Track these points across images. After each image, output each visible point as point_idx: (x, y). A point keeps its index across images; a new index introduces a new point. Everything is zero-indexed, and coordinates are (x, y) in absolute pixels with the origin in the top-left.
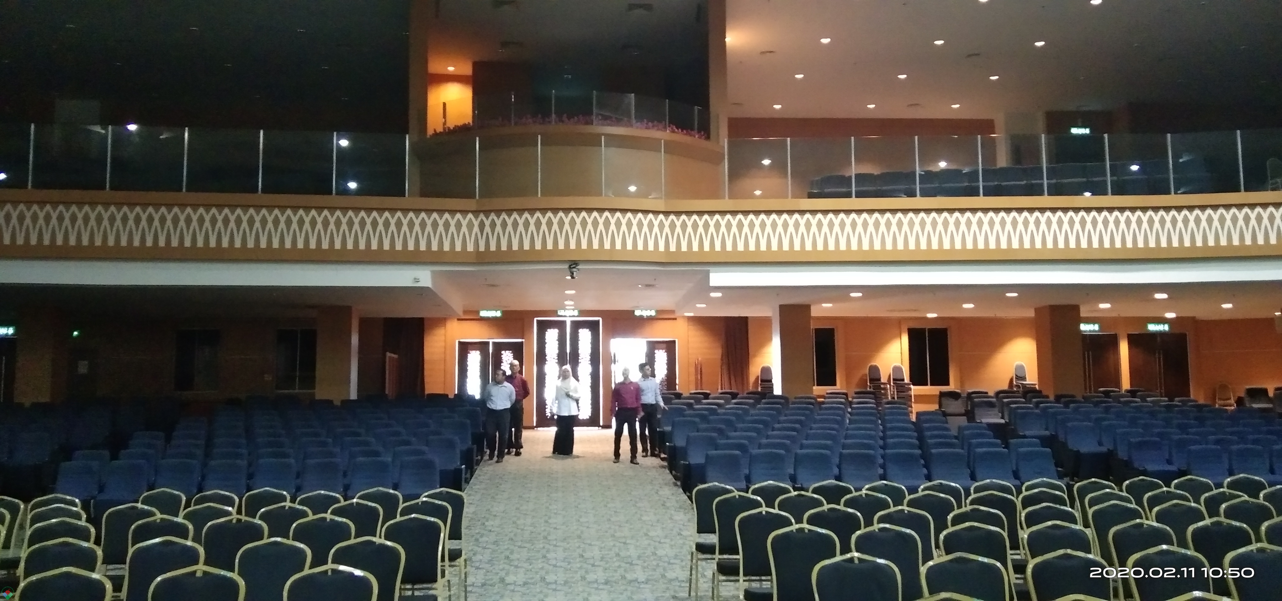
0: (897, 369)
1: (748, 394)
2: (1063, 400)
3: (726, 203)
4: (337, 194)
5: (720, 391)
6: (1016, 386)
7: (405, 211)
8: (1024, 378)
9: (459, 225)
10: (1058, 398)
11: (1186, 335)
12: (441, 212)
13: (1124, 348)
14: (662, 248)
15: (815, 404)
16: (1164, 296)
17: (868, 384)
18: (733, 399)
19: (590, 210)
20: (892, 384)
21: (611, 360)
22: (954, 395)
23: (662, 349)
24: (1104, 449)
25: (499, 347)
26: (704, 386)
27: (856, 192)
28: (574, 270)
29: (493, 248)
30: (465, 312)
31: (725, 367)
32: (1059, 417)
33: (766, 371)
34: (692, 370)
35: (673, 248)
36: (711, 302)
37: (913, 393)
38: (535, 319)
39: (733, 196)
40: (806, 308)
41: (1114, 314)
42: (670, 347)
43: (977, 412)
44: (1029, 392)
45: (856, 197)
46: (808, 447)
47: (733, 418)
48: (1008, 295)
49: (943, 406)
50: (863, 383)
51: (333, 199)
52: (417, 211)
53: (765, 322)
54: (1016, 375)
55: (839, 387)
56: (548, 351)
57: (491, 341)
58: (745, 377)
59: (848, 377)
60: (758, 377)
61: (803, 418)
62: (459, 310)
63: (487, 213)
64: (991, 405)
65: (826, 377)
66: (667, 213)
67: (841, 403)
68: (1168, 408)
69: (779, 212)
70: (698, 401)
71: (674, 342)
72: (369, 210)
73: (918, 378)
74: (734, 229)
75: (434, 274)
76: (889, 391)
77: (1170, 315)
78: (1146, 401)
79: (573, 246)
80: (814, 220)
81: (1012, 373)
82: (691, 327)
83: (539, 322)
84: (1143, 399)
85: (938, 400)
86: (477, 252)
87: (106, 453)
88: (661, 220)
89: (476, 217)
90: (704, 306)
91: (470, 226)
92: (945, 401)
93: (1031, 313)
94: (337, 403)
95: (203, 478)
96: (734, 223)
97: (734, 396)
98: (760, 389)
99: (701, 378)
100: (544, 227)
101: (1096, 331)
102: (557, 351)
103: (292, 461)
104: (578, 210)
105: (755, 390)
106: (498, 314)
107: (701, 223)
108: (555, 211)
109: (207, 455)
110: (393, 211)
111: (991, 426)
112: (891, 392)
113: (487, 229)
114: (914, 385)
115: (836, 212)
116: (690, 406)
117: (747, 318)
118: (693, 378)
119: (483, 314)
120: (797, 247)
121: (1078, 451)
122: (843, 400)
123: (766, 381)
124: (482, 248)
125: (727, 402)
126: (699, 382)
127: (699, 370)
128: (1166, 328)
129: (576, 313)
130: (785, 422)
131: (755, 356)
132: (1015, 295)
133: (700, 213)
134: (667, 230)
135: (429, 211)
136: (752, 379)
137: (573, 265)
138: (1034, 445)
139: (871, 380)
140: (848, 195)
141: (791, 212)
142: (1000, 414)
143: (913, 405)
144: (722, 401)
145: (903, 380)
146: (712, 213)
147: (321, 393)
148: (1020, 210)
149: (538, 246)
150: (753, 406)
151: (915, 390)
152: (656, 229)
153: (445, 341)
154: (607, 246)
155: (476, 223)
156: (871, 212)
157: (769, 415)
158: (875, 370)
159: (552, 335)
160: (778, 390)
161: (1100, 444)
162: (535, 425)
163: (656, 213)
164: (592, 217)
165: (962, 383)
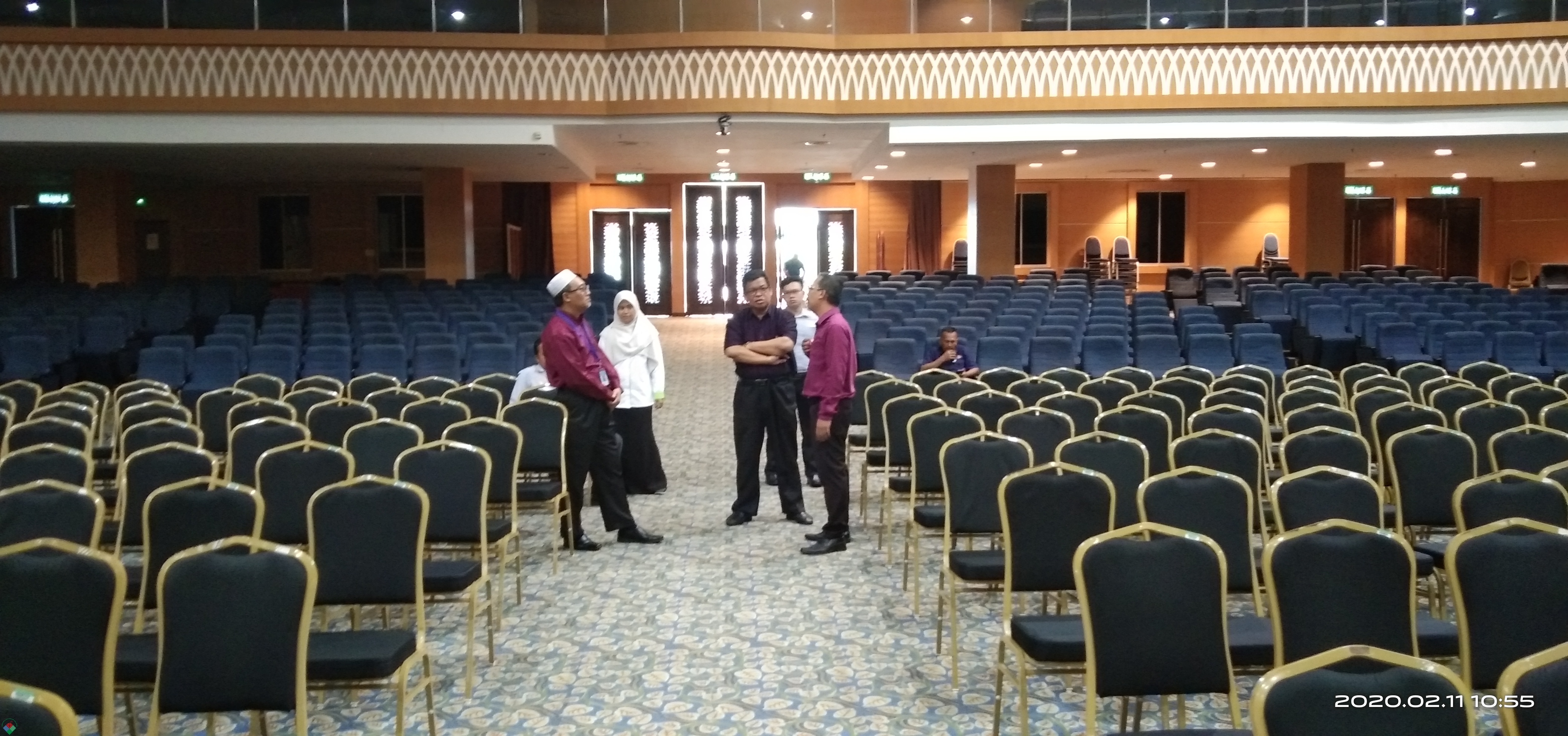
0: (1121, 244)
1: (936, 274)
2: (1315, 278)
3: (912, 39)
4: (439, 30)
5: (905, 270)
6: (1265, 262)
7: (521, 51)
8: (1275, 253)
9: (585, 69)
10: (1309, 277)
11: (1478, 200)
12: (563, 52)
13: (1401, 217)
14: (831, 96)
15: (1014, 284)
16: (1448, 152)
17: (1085, 261)
18: (917, 280)
19: (743, 49)
20: (1114, 261)
21: (774, 235)
22: (1185, 274)
23: (838, 221)
24: (1351, 336)
25: (641, 219)
26: (886, 266)
27: (1072, 23)
28: (725, 124)
29: (627, 97)
30: (598, 176)
31: (911, 242)
32: (1304, 299)
33: (961, 247)
34: (873, 246)
35: (845, 96)
36: (891, 162)
37: (1138, 272)
38: (684, 185)
39: (921, 29)
40: (1009, 169)
41: (1389, 175)
42: (847, 218)
43: (1210, 293)
44: (1278, 270)
45: (1073, 29)
46: (996, 333)
47: (913, 302)
48: (1255, 151)
49: (1171, 286)
50: (1079, 260)
51: (434, 37)
52: (535, 51)
53: (960, 187)
54: (1266, 250)
55: (1048, 266)
56: (699, 224)
57: (631, 211)
58: (936, 255)
59: (1061, 254)
60: (951, 254)
61: (996, 301)
62: (590, 171)
63: (619, 52)
64: (1227, 285)
65: (1036, 254)
66: (838, 52)
67: (1046, 284)
68: (1440, 289)
69: (977, 50)
70: (875, 283)
71: (852, 212)
72: (477, 50)
73: (1146, 253)
74: (921, 71)
75: (557, 129)
76: (1109, 270)
77: (1460, 176)
78: (1415, 281)
79: (723, 94)
80: (1019, 59)
81: (1260, 247)
82: (872, 194)
83: (689, 189)
84: (1412, 278)
85: (1164, 278)
86: (608, 103)
87: (189, 339)
88: (831, 61)
89: (606, 58)
90: (885, 167)
91: (599, 69)
92: (1173, 281)
93: (1285, 174)
94: (451, 282)
95: (302, 366)
96: (921, 63)
97: (919, 276)
98: (953, 269)
99: (883, 254)
100: (688, 70)
101: (1368, 196)
102: (711, 224)
103: (402, 347)
104: (729, 49)
105: (946, 269)
106: (639, 178)
107: (879, 64)
108: (701, 49)
109: (305, 342)
110: (506, 50)
111: (1219, 310)
112: (1111, 269)
113: (619, 73)
114: (1141, 262)
115: (1047, 48)
116: (865, 288)
117: (939, 183)
118: (873, 256)
119: (622, 178)
120: (997, 94)
121: (1320, 339)
122: (1048, 280)
123: (961, 258)
124: (614, 97)
125: (910, 283)
126: (881, 261)
127: (882, 246)
128: (1454, 191)
129: (733, 176)
130: (974, 306)
131: (947, 229)
132: (1264, 150)
133: (879, 51)
134: (838, 73)
135: (549, 51)
136: (944, 257)
137: (724, 117)
138: (1264, 330)
139: (1089, 257)
140: (1062, 27)
141: (991, 49)
142: (1237, 296)
143: (1138, 287)
144: (904, 283)
145: (1127, 256)
146: (893, 51)
147: (433, 271)
148: (1273, 45)
149: (681, 95)
150: (940, 288)
151: (1141, 267)
152: (825, 72)
153: (577, 211)
154: (765, 94)
155: (606, 66)
156: (1089, 48)
157: (955, 298)
158: (1093, 245)
159: (704, 204)
160: (972, 269)
161: (1348, 330)
162: (686, 311)
163: (825, 51)
164: (747, 57)
165: (1199, 260)
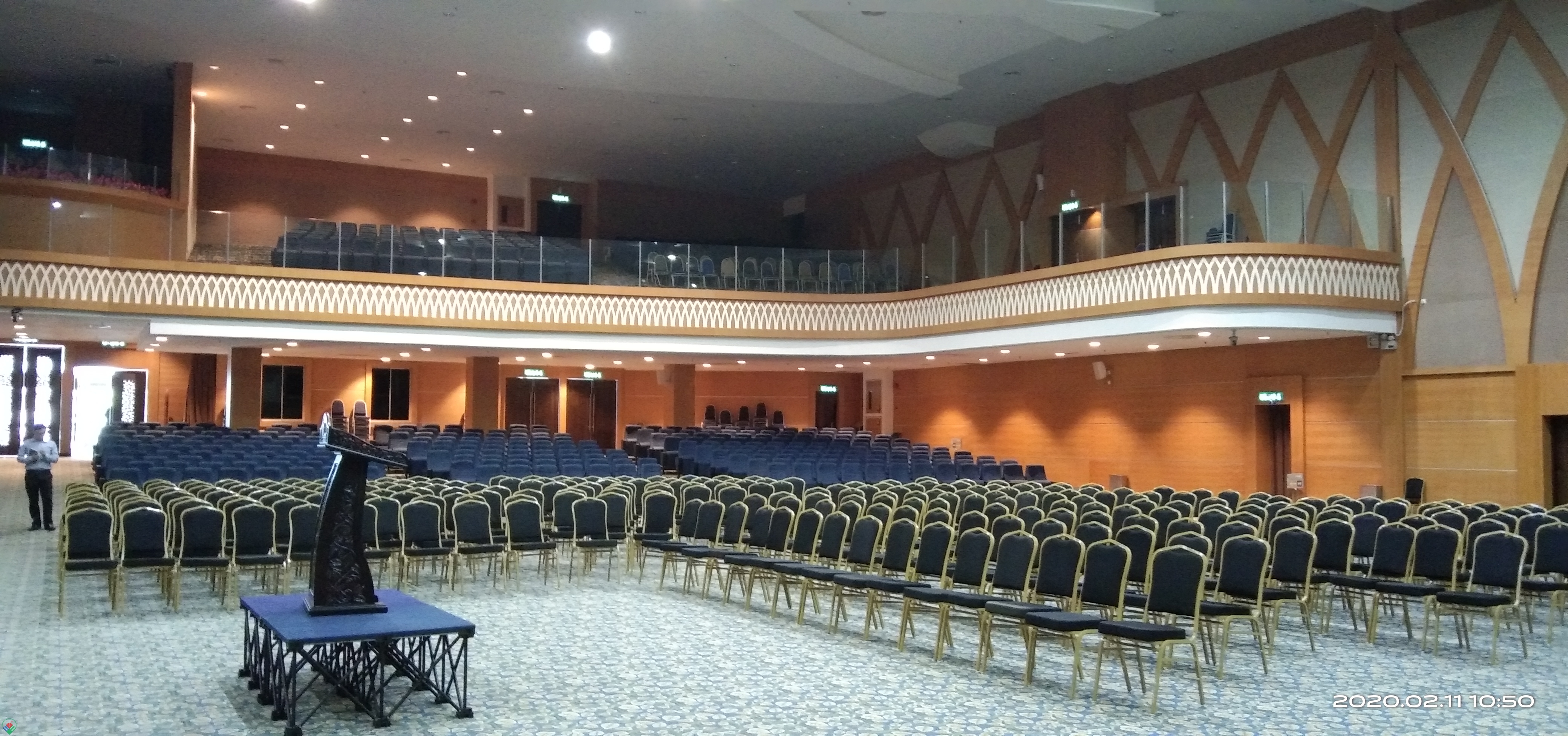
0: (360, 405)
3: (168, 264)
11: (615, 382)
13: (563, 392)
19: (35, 263)
20: (353, 418)
23: (132, 380)
28: (18, 314)
31: (190, 399)
34: (162, 401)
37: (370, 425)
40: (258, 351)
42: (139, 379)
45: (286, 266)
48: (423, 349)
59: (313, 412)
71: (144, 373)
73: (377, 413)
74: (175, 287)
79: (16, 294)
80: (248, 283)
82: (162, 361)
88: (106, 275)
90: (158, 345)
96: (175, 281)
101: (540, 377)
104: (23, 262)
107: (144, 280)
112: (350, 423)
114: (373, 418)
115: (268, 278)
117: (212, 355)
118: (161, 411)
127: (168, 401)
128: (599, 376)
129: (34, 341)
132: (429, 350)
133: (144, 271)
134: (111, 283)
137: (16, 310)
141: (227, 276)
145: (364, 414)
151: (373, 423)
152: (101, 283)
154: (51, 295)
156: (298, 280)
158: (339, 404)
160: (228, 423)
164: (37, 269)
